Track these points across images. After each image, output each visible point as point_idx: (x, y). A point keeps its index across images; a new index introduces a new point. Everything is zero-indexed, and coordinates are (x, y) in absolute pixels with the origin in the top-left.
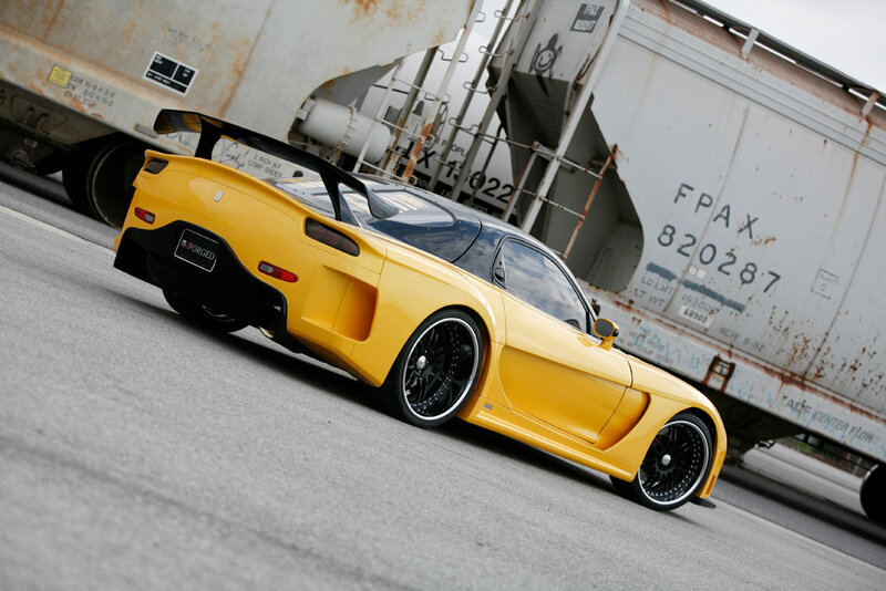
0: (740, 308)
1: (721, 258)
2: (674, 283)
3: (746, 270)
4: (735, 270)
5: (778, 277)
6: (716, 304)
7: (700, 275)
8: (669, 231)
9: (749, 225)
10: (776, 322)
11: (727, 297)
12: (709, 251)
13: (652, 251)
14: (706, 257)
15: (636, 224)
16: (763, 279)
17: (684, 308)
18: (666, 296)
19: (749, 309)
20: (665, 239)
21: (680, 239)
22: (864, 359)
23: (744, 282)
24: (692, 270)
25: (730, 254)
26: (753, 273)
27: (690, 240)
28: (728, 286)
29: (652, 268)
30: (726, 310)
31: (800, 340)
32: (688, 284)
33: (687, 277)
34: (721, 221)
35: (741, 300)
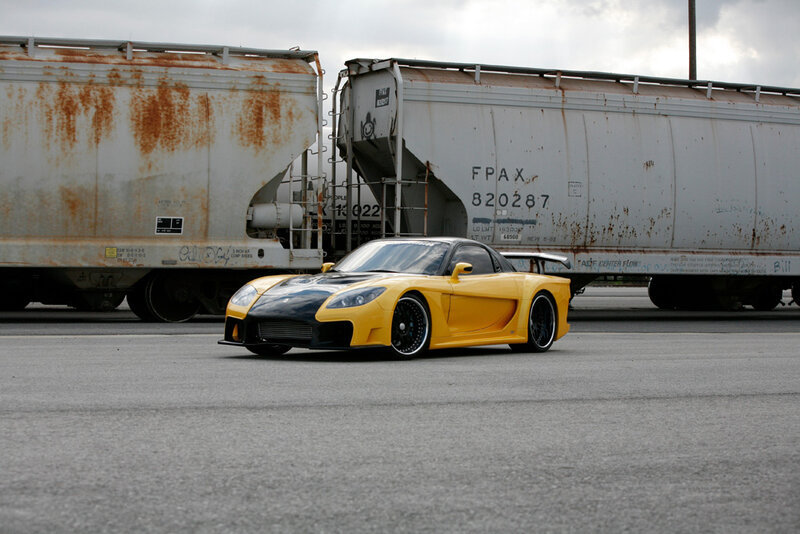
0: (533, 222)
1: (512, 199)
2: (491, 224)
3: (528, 200)
4: (523, 202)
5: (548, 197)
6: (520, 226)
7: (504, 213)
8: (477, 196)
9: (519, 174)
10: (557, 221)
11: (524, 219)
12: (504, 198)
13: (472, 212)
14: (503, 203)
15: (457, 200)
16: (540, 201)
17: (503, 236)
18: (490, 233)
19: (539, 220)
20: (476, 202)
21: (485, 198)
22: (614, 222)
23: (530, 207)
24: (499, 213)
25: (516, 195)
26: (532, 200)
27: (490, 197)
28: (522, 213)
29: (476, 220)
30: (526, 226)
31: (574, 225)
32: (499, 221)
33: (498, 218)
34: (503, 179)
35: (533, 218)
